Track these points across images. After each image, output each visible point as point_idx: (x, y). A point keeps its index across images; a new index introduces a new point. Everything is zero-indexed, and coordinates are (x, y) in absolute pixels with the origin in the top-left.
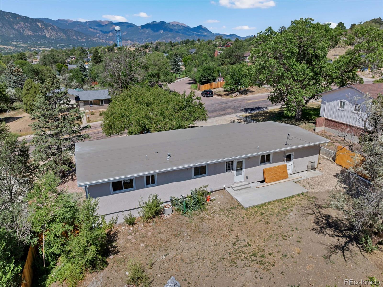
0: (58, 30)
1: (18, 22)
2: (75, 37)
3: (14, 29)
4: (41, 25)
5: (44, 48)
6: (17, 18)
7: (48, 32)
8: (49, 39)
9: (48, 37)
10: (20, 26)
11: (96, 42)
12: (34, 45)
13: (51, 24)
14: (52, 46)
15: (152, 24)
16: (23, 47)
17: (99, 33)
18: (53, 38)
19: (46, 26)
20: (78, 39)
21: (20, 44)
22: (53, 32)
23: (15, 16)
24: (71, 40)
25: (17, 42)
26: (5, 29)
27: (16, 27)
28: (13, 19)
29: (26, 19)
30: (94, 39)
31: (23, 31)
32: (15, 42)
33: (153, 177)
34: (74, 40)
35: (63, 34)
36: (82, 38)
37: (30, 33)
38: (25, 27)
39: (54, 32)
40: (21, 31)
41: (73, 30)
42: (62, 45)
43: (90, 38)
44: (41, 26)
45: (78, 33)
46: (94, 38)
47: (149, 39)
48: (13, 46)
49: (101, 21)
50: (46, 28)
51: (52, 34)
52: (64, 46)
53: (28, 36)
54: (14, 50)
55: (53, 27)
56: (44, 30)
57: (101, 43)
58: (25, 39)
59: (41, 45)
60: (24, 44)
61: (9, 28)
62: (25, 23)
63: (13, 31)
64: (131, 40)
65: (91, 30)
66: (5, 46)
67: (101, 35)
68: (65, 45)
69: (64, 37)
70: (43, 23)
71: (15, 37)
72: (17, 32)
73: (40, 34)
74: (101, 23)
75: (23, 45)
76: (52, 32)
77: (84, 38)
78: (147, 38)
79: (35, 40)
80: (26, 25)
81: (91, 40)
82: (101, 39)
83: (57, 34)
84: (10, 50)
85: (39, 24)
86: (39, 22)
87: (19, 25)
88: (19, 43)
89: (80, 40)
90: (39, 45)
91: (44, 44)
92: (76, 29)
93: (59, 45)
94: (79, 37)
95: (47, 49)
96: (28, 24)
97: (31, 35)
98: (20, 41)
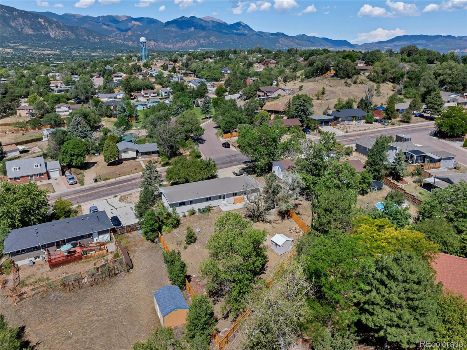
0: (65, 28)
1: (15, 18)
2: (85, 37)
3: (11, 27)
5: (48, 50)
6: (14, 13)
7: (53, 31)
8: (54, 39)
9: (53, 36)
10: (18, 23)
11: (112, 42)
12: (36, 47)
13: (56, 20)
14: (58, 49)
15: (181, 20)
16: (22, 49)
17: (115, 32)
18: (59, 37)
19: (50, 23)
20: (90, 39)
21: (18, 46)
22: (58, 30)
23: (11, 10)
24: (81, 40)
25: (15, 43)
27: (13, 24)
28: (8, 14)
29: (24, 14)
30: (109, 40)
31: (22, 29)
32: (12, 43)
33: (192, 201)
34: (85, 40)
35: (71, 33)
36: (95, 38)
37: (30, 32)
38: (24, 24)
39: (60, 30)
40: (20, 29)
41: (83, 28)
42: (71, 47)
43: (104, 38)
44: (43, 23)
45: (89, 32)
46: (110, 37)
47: (177, 39)
48: (10, 48)
49: (117, 16)
50: (50, 26)
51: (57, 33)
52: (73, 49)
53: (28, 35)
54: (12, 53)
55: (59, 23)
56: (47, 27)
57: (117, 44)
58: (24, 39)
59: (44, 47)
60: (24, 46)
61: (4, 26)
62: (23, 20)
63: (10, 29)
64: (154, 40)
65: (105, 27)
66: (1, 49)
67: (118, 33)
68: (74, 47)
69: (72, 37)
70: (47, 20)
71: (12, 37)
72: (14, 31)
73: (43, 33)
74: (117, 19)
75: (22, 47)
76: (57, 30)
77: (98, 37)
78: (174, 38)
79: (36, 40)
80: (25, 22)
81: (105, 40)
82: (118, 39)
83: (63, 33)
84: (8, 53)
85: (42, 20)
86: (41, 18)
87: (16, 21)
88: (17, 44)
89: (92, 40)
90: (42, 47)
91: (49, 46)
92: (86, 26)
93: (67, 47)
94: (90, 37)
95: (52, 52)
96: (27, 20)
97: (31, 35)
98: (18, 43)
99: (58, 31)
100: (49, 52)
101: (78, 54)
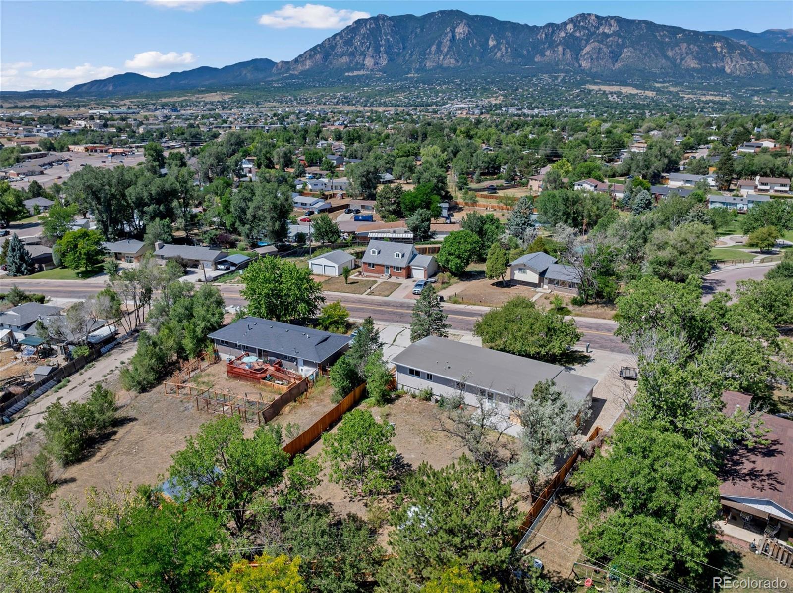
0: (755, 56)
1: (677, 44)
2: (790, 72)
3: (666, 57)
4: (721, 47)
5: (711, 95)
6: (678, 36)
7: (732, 62)
8: (729, 75)
9: (728, 70)
10: (678, 51)
12: (693, 89)
13: (743, 43)
14: (730, 92)
16: (670, 92)
18: (738, 73)
19: (733, 48)
21: (667, 87)
22: (742, 60)
23: (675, 31)
24: (780, 77)
25: (664, 82)
26: (650, 57)
27: (670, 53)
28: (670, 38)
29: (694, 36)
31: (682, 60)
32: (660, 82)
34: (787, 77)
35: (765, 65)
37: (693, 64)
38: (687, 53)
39: (745, 60)
40: (678, 61)
42: (754, 90)
44: (719, 50)
48: (653, 91)
50: (729, 53)
51: (738, 66)
52: (756, 93)
53: (688, 70)
54: (653, 98)
55: (747, 48)
56: (724, 56)
58: (678, 74)
59: (706, 89)
60: (676, 86)
61: (656, 56)
62: (689, 45)
63: (664, 61)
66: (639, 91)
68: (760, 90)
69: (764, 72)
70: (728, 44)
71: (663, 73)
72: (669, 64)
73: (714, 65)
75: (672, 89)
76: (739, 60)
79: (699, 78)
80: (690, 49)
83: (749, 65)
84: (646, 97)
85: (718, 45)
86: (718, 41)
87: (677, 48)
88: (665, 85)
90: (704, 88)
91: (716, 88)
93: (747, 90)
95: (717, 99)
96: (695, 45)
97: (694, 69)
98: (669, 82)
99: (741, 63)
100: (711, 98)
101: (763, 103)
